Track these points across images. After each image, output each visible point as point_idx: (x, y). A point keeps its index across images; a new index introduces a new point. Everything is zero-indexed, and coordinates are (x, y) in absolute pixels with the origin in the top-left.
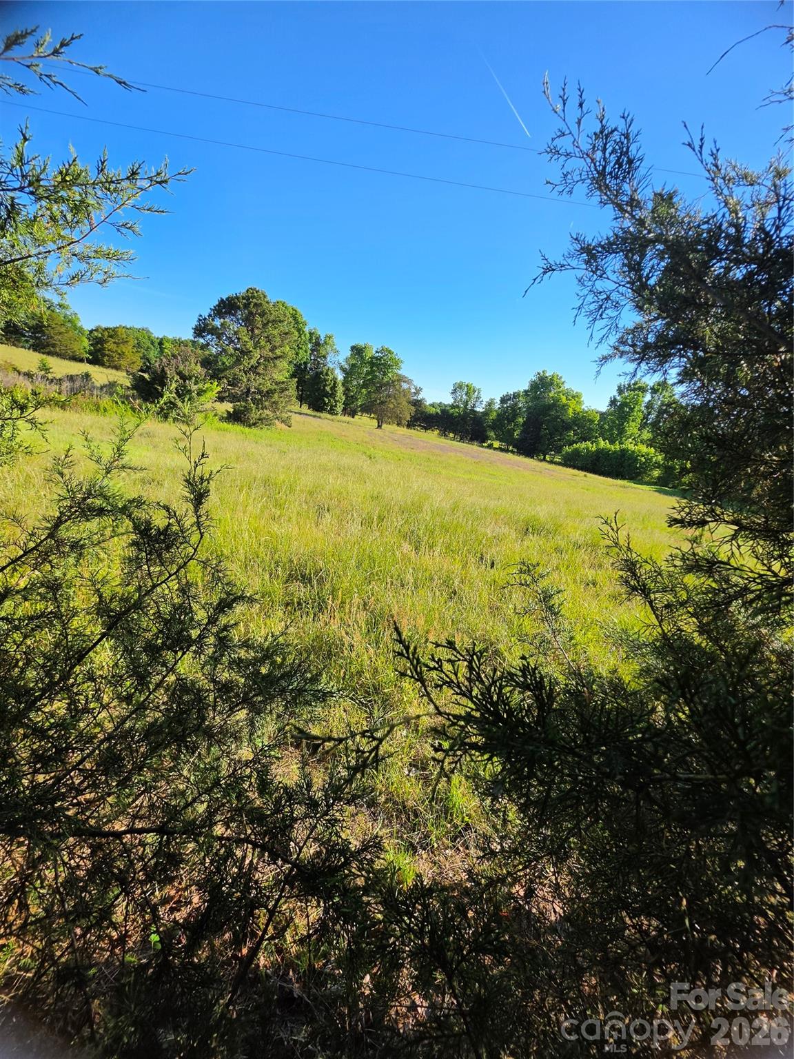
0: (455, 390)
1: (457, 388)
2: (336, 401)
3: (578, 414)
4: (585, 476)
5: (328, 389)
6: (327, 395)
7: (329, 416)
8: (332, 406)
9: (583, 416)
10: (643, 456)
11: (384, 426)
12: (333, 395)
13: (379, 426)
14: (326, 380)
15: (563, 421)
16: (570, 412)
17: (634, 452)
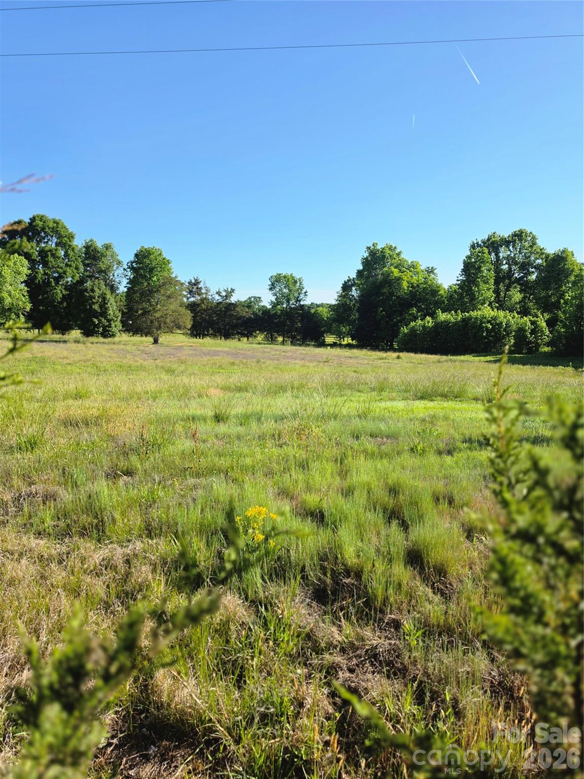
0: (273, 284)
1: (276, 281)
2: (109, 321)
3: (418, 286)
4: (398, 357)
5: (96, 307)
6: (96, 314)
7: (101, 339)
8: (104, 327)
9: (424, 288)
10: (489, 322)
11: (160, 340)
12: (104, 313)
13: (156, 341)
14: (92, 298)
15: (398, 297)
16: (405, 285)
17: (476, 318)
